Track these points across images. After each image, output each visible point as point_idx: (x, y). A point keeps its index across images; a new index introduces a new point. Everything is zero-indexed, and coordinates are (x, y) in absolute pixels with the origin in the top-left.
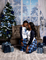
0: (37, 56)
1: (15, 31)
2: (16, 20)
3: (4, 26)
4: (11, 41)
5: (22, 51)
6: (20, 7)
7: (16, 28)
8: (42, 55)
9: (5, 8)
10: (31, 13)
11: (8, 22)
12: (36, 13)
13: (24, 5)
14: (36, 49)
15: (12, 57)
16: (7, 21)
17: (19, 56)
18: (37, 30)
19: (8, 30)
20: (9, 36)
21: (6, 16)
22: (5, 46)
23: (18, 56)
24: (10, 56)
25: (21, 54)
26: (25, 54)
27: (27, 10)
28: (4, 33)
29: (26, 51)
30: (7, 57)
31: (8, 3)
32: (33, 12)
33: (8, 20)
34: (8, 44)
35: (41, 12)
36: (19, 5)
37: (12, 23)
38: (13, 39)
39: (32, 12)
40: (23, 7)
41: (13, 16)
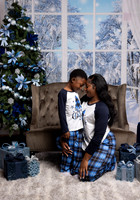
0: (115, 190)
1: (43, 103)
2: (46, 63)
3: (4, 87)
4: (30, 138)
5: (68, 173)
6: (59, 17)
7: (46, 93)
8: (131, 186)
9: (6, 22)
10: (98, 38)
11: (17, 71)
12: (114, 37)
13: (71, 9)
14: (113, 164)
15: (32, 196)
16: (12, 68)
17: (55, 191)
18: (117, 100)
19: (17, 101)
20: (23, 121)
21: (9, 53)
22: (8, 155)
23: (52, 191)
24: (27, 192)
25: (62, 183)
26: (76, 183)
27: (81, 28)
28: (6, 112)
29: (78, 173)
30: (15, 193)
31: (15, 5)
32: (105, 35)
33: (17, 67)
34: (20, 151)
35: (131, 35)
36: (53, 9)
37: (30, 75)
38: (36, 133)
39: (98, 34)
40: (69, 17)
41: (33, 51)
